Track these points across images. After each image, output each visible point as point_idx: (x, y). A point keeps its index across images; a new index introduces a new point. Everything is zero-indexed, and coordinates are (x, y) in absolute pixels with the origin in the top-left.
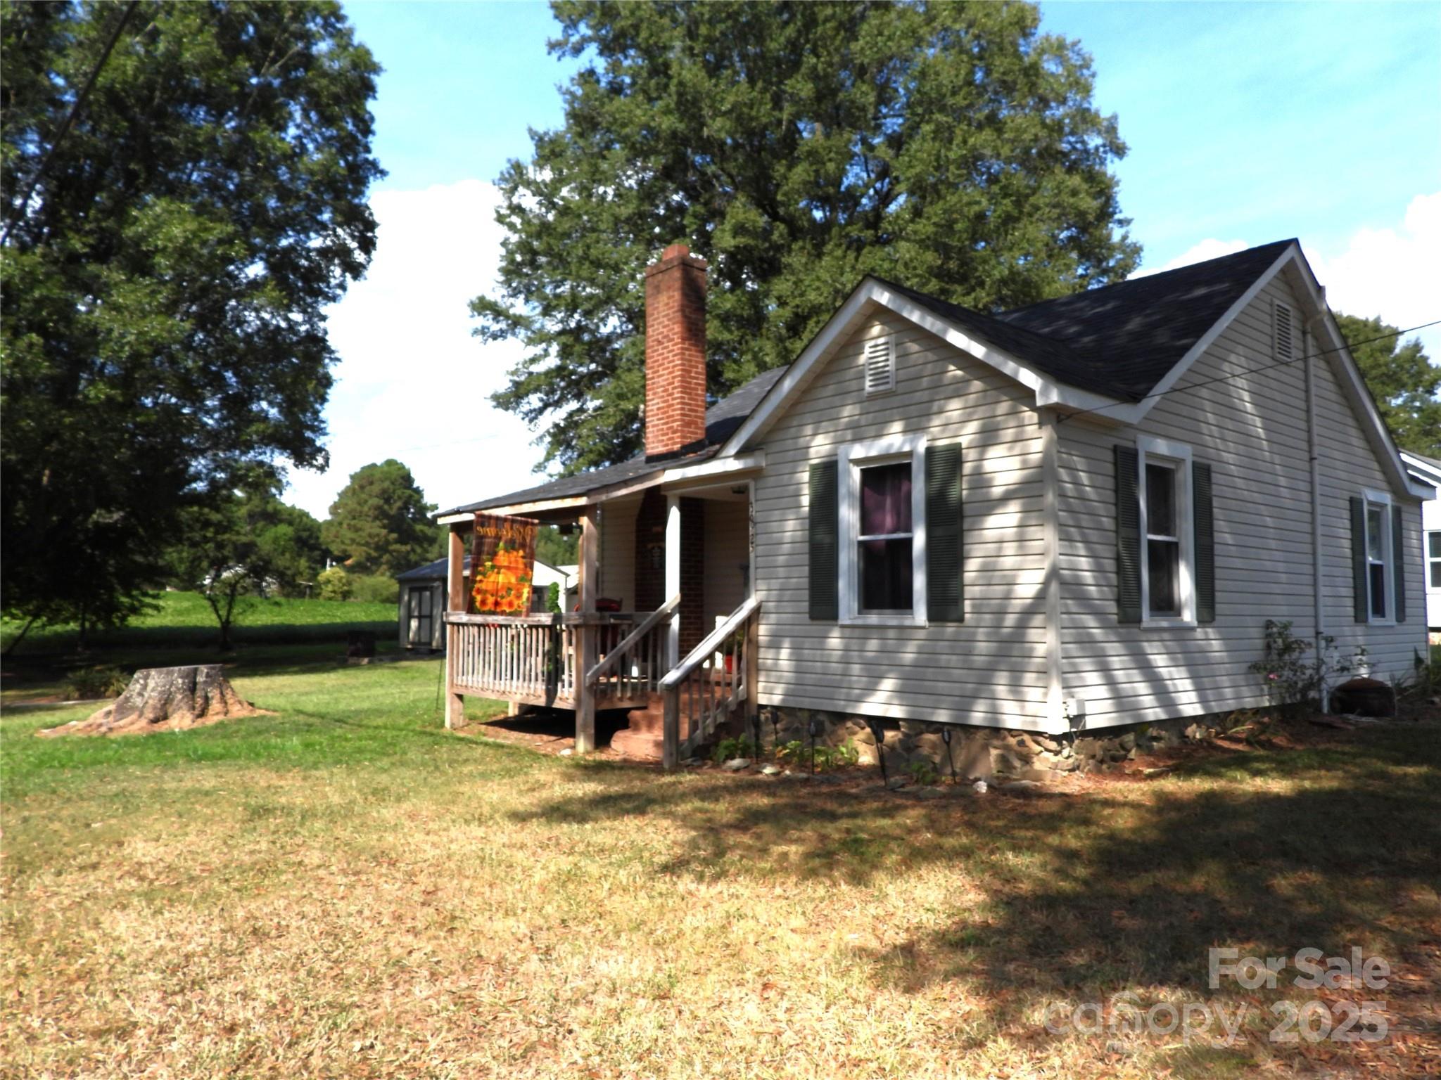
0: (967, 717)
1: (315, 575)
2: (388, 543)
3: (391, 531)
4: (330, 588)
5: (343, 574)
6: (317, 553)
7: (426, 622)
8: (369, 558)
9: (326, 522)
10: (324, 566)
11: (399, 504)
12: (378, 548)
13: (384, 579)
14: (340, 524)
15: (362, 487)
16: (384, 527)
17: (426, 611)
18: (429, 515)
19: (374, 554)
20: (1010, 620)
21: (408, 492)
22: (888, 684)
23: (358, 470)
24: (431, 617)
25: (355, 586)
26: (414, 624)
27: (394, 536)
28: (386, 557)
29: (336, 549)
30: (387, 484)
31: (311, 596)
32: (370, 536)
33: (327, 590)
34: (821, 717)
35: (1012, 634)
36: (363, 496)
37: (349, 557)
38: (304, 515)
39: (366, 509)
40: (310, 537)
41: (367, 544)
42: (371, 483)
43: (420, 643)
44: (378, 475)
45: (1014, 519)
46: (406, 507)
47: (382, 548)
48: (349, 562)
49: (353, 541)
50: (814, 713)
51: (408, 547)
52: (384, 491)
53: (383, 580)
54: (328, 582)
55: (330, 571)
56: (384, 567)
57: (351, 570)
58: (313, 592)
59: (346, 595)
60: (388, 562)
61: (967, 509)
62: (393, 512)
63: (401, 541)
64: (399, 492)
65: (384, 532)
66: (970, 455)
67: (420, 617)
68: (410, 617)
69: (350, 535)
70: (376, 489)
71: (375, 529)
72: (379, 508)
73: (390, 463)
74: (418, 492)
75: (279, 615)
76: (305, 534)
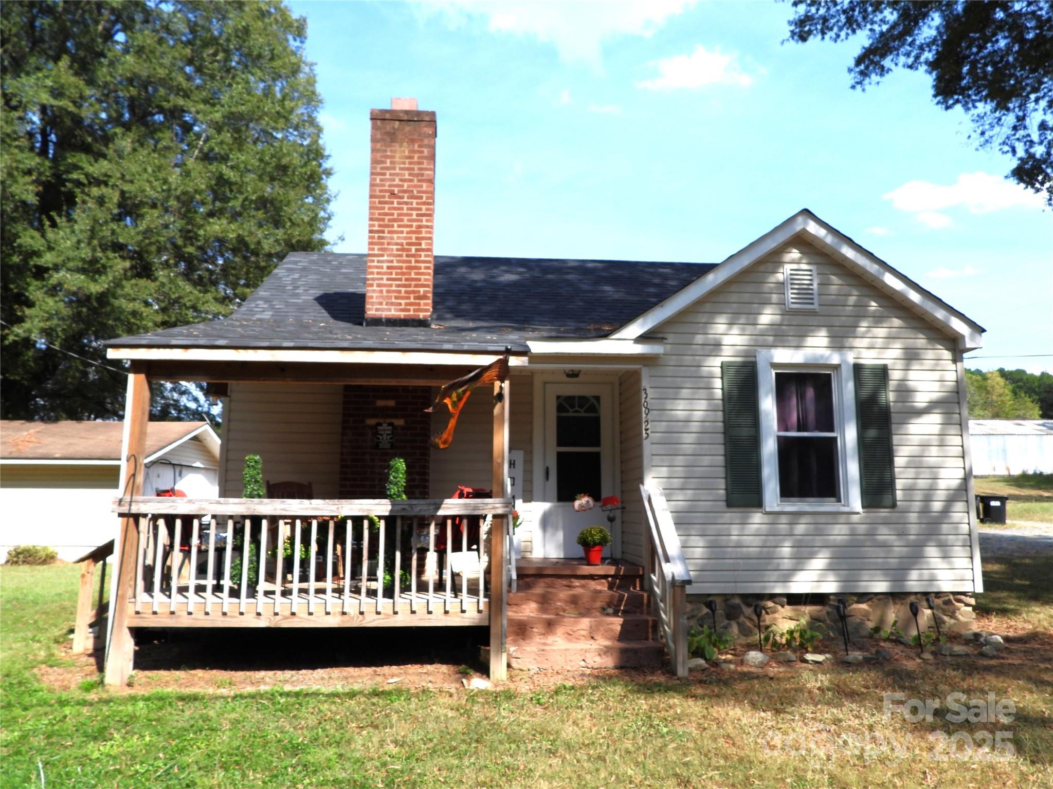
0: (903, 586)
20: (937, 506)
22: (819, 563)
34: (737, 601)
35: (937, 517)
45: (936, 429)
50: (726, 597)
61: (894, 418)
66: (895, 375)
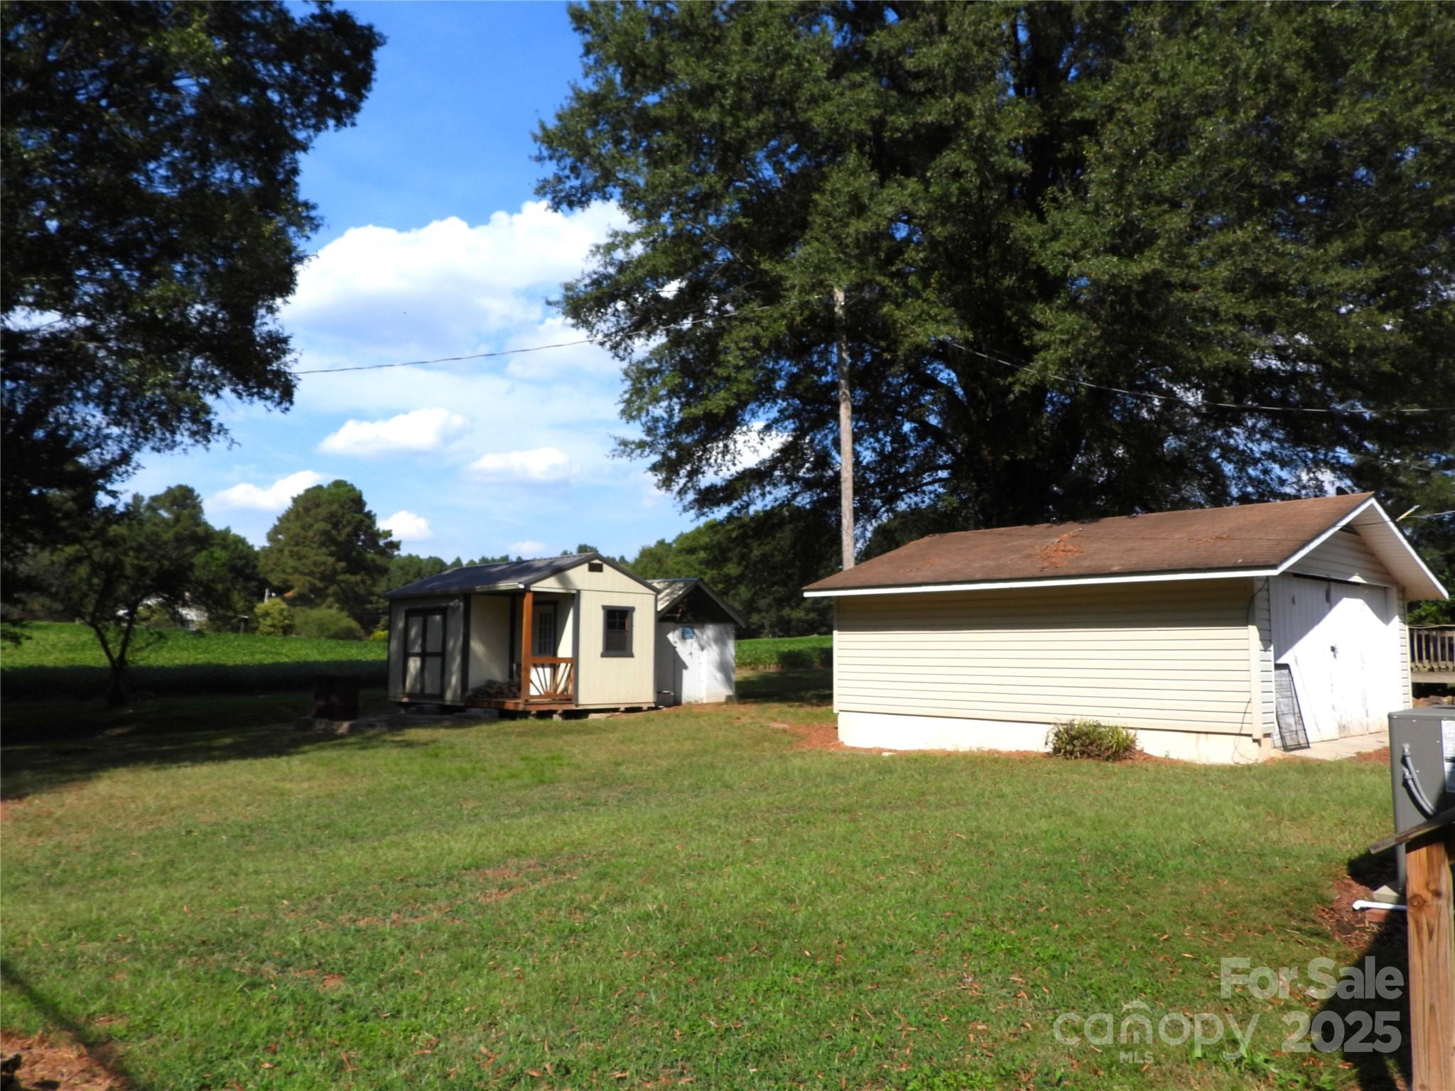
1: (251, 609)
2: (335, 572)
3: (339, 560)
4: (269, 621)
5: (284, 606)
6: (254, 584)
7: (434, 663)
8: (314, 589)
9: (264, 548)
10: (261, 598)
11: (348, 529)
12: (323, 578)
13: (334, 611)
14: (281, 551)
15: (307, 510)
16: (331, 554)
17: (434, 646)
18: (382, 542)
19: (320, 585)
21: (358, 516)
23: (301, 492)
24: (443, 654)
25: (298, 620)
26: (414, 664)
27: (342, 564)
28: (332, 589)
29: (275, 579)
30: (335, 507)
31: (246, 631)
32: (315, 564)
33: (265, 624)
36: (308, 520)
37: (289, 588)
38: (240, 541)
39: (311, 533)
40: (247, 565)
41: (311, 573)
42: (318, 506)
43: (422, 694)
44: (325, 497)
46: (355, 534)
47: (329, 578)
48: (289, 594)
49: (296, 570)
51: (358, 578)
52: (332, 515)
53: (331, 613)
54: (267, 614)
55: (269, 603)
56: (331, 599)
57: (292, 602)
58: (249, 627)
59: (287, 630)
60: (334, 594)
62: (342, 538)
63: (350, 570)
64: (349, 517)
65: (331, 560)
67: (424, 655)
68: (406, 655)
69: (292, 562)
70: (323, 511)
71: (322, 557)
72: (325, 533)
73: (338, 484)
74: (370, 517)
75: (206, 651)
76: (240, 563)
